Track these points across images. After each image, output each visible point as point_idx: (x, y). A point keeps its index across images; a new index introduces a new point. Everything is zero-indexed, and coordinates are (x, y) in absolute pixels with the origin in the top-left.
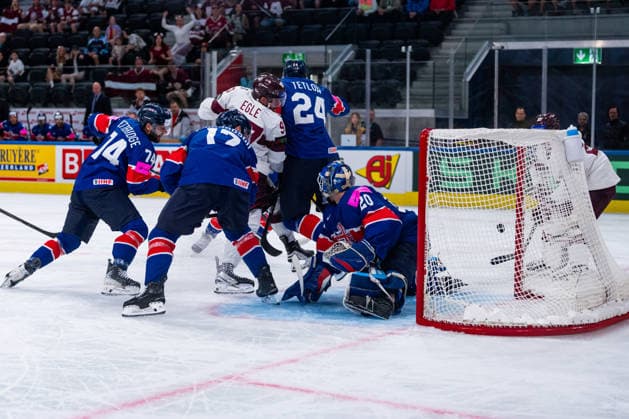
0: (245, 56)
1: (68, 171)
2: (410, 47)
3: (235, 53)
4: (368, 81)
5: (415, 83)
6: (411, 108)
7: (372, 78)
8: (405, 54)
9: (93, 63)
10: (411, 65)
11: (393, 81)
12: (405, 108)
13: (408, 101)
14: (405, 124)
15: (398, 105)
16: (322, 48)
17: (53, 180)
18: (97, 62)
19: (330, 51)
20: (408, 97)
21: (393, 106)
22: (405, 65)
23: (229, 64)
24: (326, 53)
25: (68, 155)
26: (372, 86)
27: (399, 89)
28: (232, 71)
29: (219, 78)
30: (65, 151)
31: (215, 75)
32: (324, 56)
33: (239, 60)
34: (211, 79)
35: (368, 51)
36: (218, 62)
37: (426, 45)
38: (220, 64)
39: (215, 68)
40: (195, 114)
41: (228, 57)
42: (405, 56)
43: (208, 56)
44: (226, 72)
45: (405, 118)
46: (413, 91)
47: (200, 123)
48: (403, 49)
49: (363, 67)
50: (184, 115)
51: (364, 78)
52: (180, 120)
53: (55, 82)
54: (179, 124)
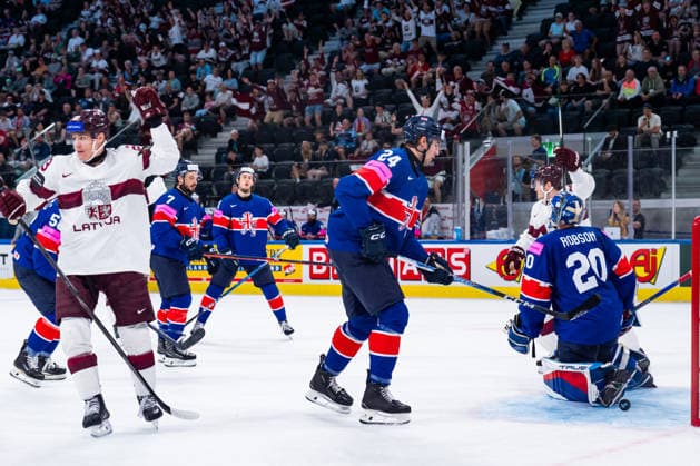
0: (499, 147)
1: (316, 271)
2: (675, 133)
3: (488, 143)
4: (631, 169)
5: (680, 171)
6: (676, 197)
7: (634, 167)
8: (670, 139)
10: (677, 151)
11: (657, 169)
12: (670, 197)
13: (674, 190)
14: (671, 214)
15: (663, 195)
16: (580, 136)
17: (300, 281)
18: (343, 156)
19: (589, 139)
20: (674, 186)
21: (657, 196)
22: (671, 151)
23: (482, 155)
24: (585, 141)
25: (316, 255)
26: (635, 175)
27: (663, 178)
28: (486, 162)
29: (471, 171)
30: (312, 251)
31: (468, 167)
32: (582, 144)
33: (493, 150)
34: (463, 171)
35: (630, 138)
36: (471, 154)
37: (692, 130)
38: (473, 156)
39: (467, 160)
40: (447, 208)
41: (482, 148)
42: (670, 143)
43: (460, 146)
44: (480, 163)
45: (671, 209)
46: (679, 179)
47: (452, 218)
48: (668, 134)
49: (626, 154)
50: (434, 210)
51: (626, 167)
52: (429, 216)
53: (301, 178)
54: (428, 220)
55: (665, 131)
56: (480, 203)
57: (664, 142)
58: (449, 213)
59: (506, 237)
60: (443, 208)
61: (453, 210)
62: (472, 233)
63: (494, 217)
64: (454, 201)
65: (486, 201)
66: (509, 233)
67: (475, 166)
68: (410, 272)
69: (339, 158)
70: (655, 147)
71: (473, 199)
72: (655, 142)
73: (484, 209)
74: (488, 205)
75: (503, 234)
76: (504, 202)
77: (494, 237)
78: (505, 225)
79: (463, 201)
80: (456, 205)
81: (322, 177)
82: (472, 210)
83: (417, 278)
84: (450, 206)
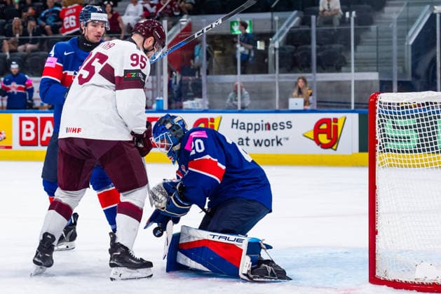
0: (194, 24)
1: (25, 138)
2: (354, 13)
3: (184, 21)
4: (314, 46)
5: (359, 48)
6: (355, 71)
7: (317, 44)
8: (350, 19)
9: (45, 32)
10: (355, 29)
11: (337, 46)
12: (350, 71)
13: (353, 65)
14: (350, 87)
15: (343, 69)
16: (268, 15)
17: (10, 147)
18: (50, 32)
19: (276, 18)
20: (353, 61)
21: (338, 70)
22: (350, 29)
23: (179, 32)
24: (272, 20)
25: (25, 123)
26: (318, 51)
27: (343, 54)
29: (169, 46)
30: (22, 119)
32: (270, 23)
33: (188, 29)
35: (313, 17)
36: (169, 29)
37: (368, 11)
38: (171, 32)
41: (178, 25)
42: (349, 22)
44: (177, 39)
45: (350, 81)
46: (358, 54)
47: (151, 89)
48: (347, 14)
49: (309, 32)
51: (310, 43)
53: (11, 51)
55: (344, 11)
56: (177, 76)
57: (344, 21)
58: (149, 85)
59: (201, 107)
61: (152, 82)
62: (170, 103)
63: (190, 88)
64: (153, 73)
65: (182, 74)
66: (203, 103)
67: (172, 42)
69: (47, 34)
70: (336, 26)
71: (170, 72)
72: (336, 22)
73: (181, 81)
74: (184, 78)
75: (198, 104)
76: (200, 76)
77: (190, 107)
78: (200, 96)
79: (162, 73)
80: (155, 77)
81: (33, 51)
82: (170, 82)
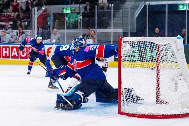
0: (48, 9)
2: (113, 4)
3: (44, 8)
4: (96, 18)
5: (114, 19)
6: (113, 28)
7: (98, 17)
8: (111, 7)
10: (113, 11)
11: (105, 18)
12: (111, 28)
13: (112, 26)
14: (111, 35)
15: (108, 27)
16: (78, 5)
19: (81, 7)
20: (112, 24)
21: (106, 28)
22: (111, 11)
23: (41, 12)
24: (79, 7)
26: (98, 20)
27: (108, 21)
28: (43, 15)
29: (38, 18)
31: (36, 16)
32: (79, 9)
33: (45, 11)
34: (34, 17)
35: (96, 6)
36: (37, 11)
37: (119, 4)
38: (38, 12)
39: (36, 14)
40: (28, 32)
41: (41, 9)
42: (111, 8)
43: (33, 9)
44: (41, 15)
45: (111, 33)
46: (115, 22)
47: (30, 35)
48: (110, 5)
49: (94, 12)
50: (23, 33)
51: (95, 17)
52: (22, 35)
54: (21, 36)
55: (109, 4)
57: (109, 8)
58: (29, 34)
59: (50, 43)
60: (26, 32)
61: (31, 32)
63: (46, 35)
64: (31, 29)
67: (39, 16)
68: (15, 55)
70: (105, 10)
71: (38, 28)
72: (105, 8)
73: (42, 32)
74: (44, 31)
75: (49, 41)
76: (50, 30)
77: (46, 42)
79: (35, 29)
80: (32, 30)
83: (17, 58)
84: (29, 31)
